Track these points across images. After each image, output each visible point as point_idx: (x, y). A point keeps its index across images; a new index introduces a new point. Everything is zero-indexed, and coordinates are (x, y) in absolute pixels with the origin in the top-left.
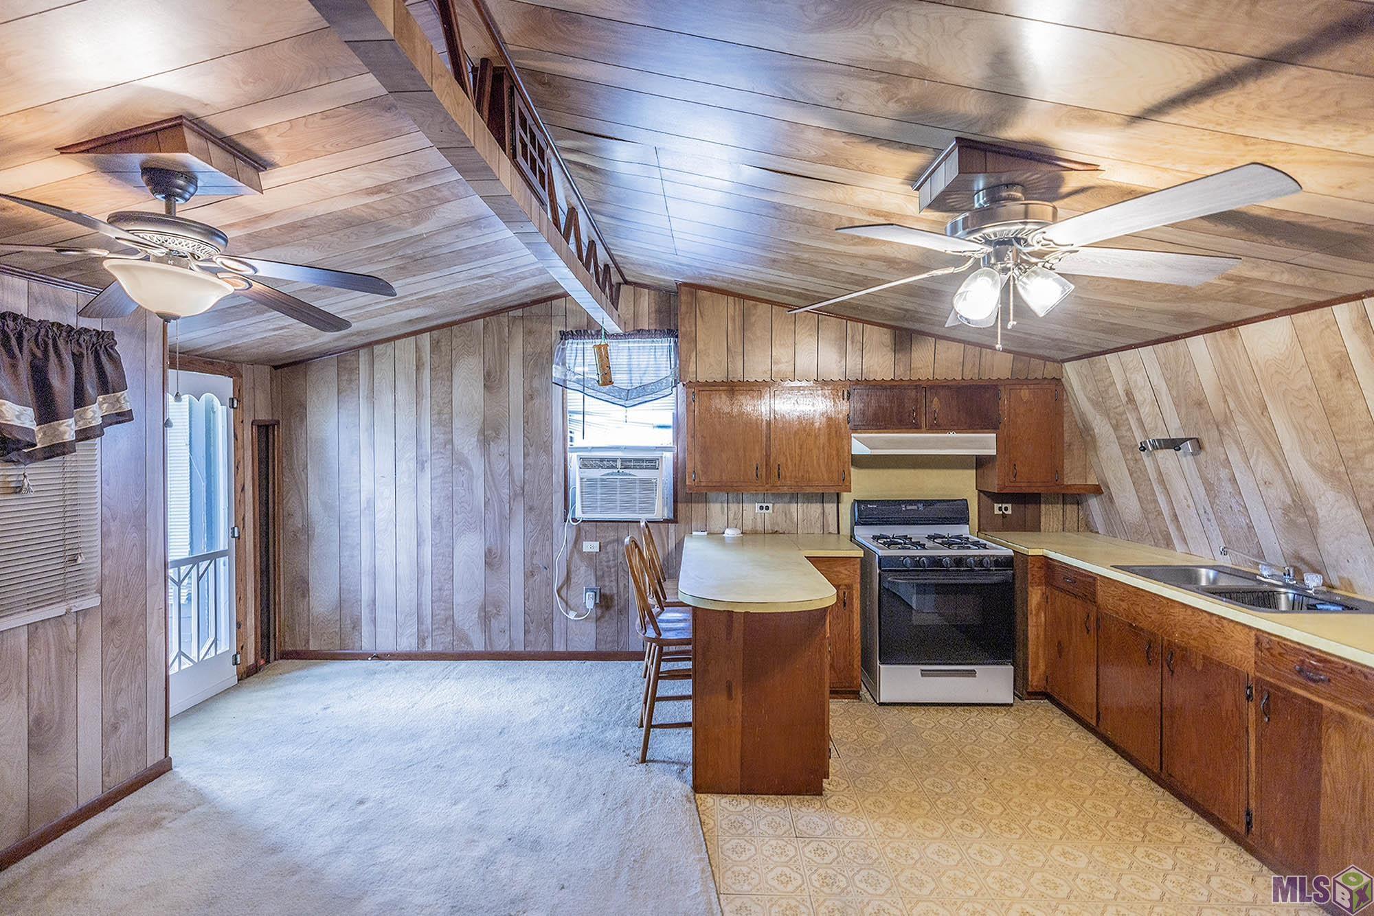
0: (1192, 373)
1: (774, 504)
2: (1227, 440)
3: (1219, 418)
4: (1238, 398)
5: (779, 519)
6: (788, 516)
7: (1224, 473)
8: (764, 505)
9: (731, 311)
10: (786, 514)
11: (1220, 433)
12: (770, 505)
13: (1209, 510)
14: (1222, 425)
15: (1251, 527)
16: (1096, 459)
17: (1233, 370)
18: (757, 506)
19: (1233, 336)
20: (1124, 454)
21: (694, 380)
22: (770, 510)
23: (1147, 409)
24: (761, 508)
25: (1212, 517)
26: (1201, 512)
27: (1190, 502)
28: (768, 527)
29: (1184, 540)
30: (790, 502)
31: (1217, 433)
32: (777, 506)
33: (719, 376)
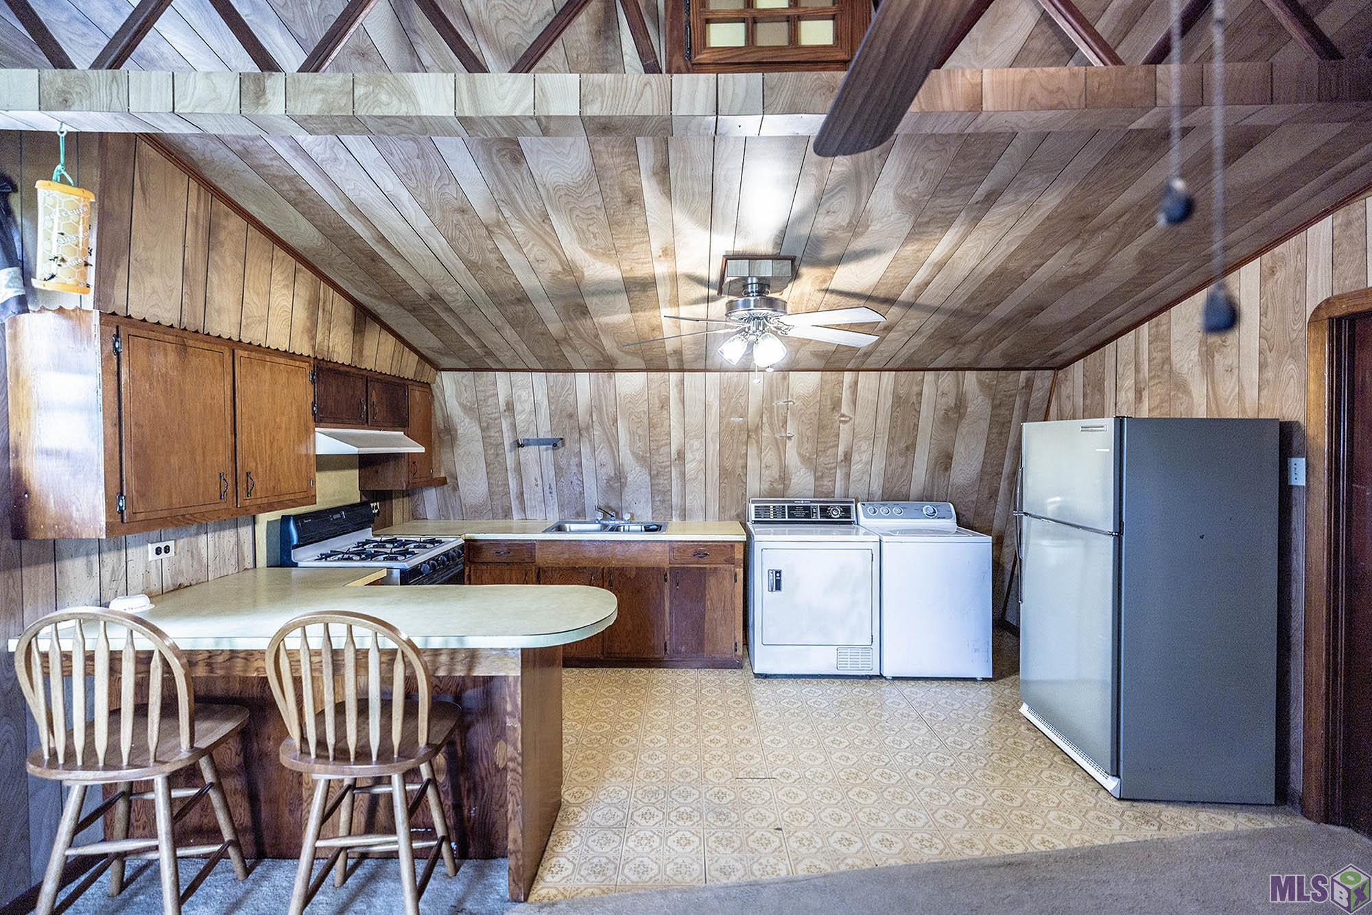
0: (572, 397)
1: (175, 541)
2: (585, 440)
3: (582, 425)
4: (601, 413)
5: (183, 565)
6: (196, 557)
7: (574, 461)
8: (162, 545)
9: (192, 208)
10: (194, 554)
11: (580, 435)
12: (171, 544)
13: (554, 486)
14: (582, 431)
15: (582, 493)
16: (449, 455)
17: (603, 397)
18: (151, 548)
19: (610, 377)
20: (485, 450)
21: (122, 313)
22: (172, 553)
23: (524, 417)
24: (158, 551)
25: (554, 490)
26: (547, 488)
27: (540, 482)
28: (168, 583)
29: (523, 510)
30: (198, 534)
31: (578, 435)
32: (181, 542)
33: (168, 315)
